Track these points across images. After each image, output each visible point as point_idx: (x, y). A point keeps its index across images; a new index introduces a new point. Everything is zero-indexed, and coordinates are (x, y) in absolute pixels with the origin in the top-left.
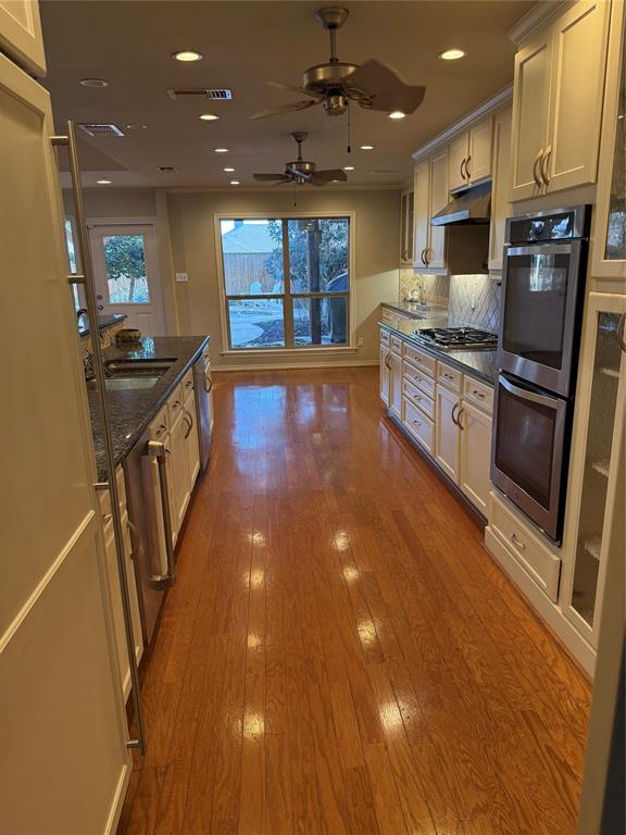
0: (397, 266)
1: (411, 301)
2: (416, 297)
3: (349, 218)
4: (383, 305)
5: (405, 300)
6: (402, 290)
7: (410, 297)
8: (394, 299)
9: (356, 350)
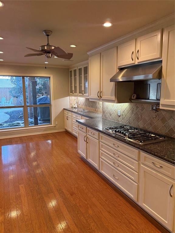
0: (69, 95)
1: (74, 108)
2: (77, 107)
3: (50, 77)
4: (64, 109)
5: (72, 107)
6: (71, 104)
7: (74, 107)
8: (68, 107)
9: (55, 126)
